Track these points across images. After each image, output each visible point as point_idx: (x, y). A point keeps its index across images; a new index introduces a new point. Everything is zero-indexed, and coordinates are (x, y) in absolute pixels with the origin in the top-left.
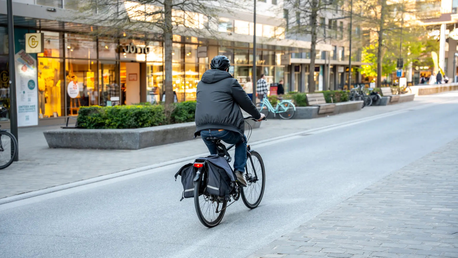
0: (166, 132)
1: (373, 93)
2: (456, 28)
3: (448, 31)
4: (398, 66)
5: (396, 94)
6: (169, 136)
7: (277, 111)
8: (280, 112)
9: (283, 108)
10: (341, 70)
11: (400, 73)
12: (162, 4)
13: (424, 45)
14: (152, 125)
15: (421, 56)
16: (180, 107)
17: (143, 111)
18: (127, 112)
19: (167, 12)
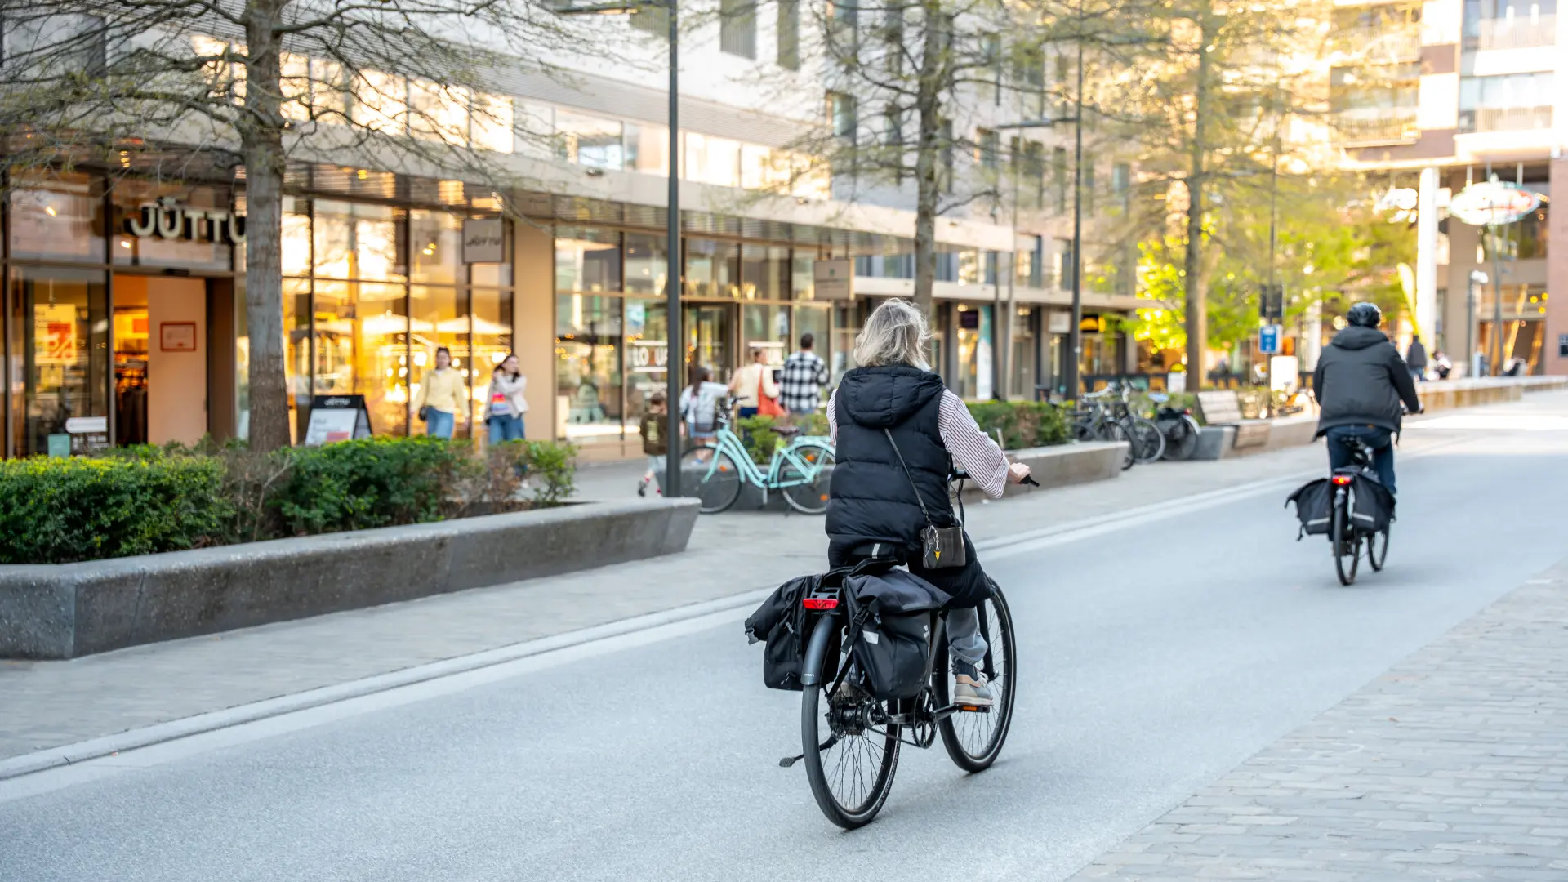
0: (225, 576)
1: (1169, 414)
2: (1475, 182)
3: (1447, 191)
4: (1263, 313)
5: (1257, 417)
6: (241, 594)
7: (773, 482)
8: (783, 485)
9: (797, 471)
10: (1060, 324)
11: (1274, 337)
12: (235, 22)
13: (1362, 239)
14: (162, 545)
15: (1351, 280)
16: (311, 468)
17: (111, 482)
18: (29, 489)
19: (256, 56)
